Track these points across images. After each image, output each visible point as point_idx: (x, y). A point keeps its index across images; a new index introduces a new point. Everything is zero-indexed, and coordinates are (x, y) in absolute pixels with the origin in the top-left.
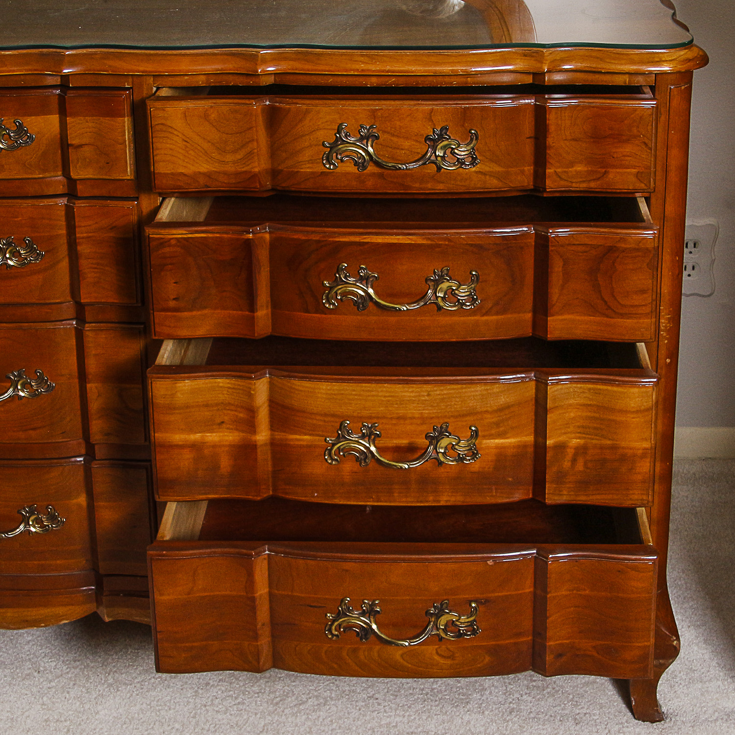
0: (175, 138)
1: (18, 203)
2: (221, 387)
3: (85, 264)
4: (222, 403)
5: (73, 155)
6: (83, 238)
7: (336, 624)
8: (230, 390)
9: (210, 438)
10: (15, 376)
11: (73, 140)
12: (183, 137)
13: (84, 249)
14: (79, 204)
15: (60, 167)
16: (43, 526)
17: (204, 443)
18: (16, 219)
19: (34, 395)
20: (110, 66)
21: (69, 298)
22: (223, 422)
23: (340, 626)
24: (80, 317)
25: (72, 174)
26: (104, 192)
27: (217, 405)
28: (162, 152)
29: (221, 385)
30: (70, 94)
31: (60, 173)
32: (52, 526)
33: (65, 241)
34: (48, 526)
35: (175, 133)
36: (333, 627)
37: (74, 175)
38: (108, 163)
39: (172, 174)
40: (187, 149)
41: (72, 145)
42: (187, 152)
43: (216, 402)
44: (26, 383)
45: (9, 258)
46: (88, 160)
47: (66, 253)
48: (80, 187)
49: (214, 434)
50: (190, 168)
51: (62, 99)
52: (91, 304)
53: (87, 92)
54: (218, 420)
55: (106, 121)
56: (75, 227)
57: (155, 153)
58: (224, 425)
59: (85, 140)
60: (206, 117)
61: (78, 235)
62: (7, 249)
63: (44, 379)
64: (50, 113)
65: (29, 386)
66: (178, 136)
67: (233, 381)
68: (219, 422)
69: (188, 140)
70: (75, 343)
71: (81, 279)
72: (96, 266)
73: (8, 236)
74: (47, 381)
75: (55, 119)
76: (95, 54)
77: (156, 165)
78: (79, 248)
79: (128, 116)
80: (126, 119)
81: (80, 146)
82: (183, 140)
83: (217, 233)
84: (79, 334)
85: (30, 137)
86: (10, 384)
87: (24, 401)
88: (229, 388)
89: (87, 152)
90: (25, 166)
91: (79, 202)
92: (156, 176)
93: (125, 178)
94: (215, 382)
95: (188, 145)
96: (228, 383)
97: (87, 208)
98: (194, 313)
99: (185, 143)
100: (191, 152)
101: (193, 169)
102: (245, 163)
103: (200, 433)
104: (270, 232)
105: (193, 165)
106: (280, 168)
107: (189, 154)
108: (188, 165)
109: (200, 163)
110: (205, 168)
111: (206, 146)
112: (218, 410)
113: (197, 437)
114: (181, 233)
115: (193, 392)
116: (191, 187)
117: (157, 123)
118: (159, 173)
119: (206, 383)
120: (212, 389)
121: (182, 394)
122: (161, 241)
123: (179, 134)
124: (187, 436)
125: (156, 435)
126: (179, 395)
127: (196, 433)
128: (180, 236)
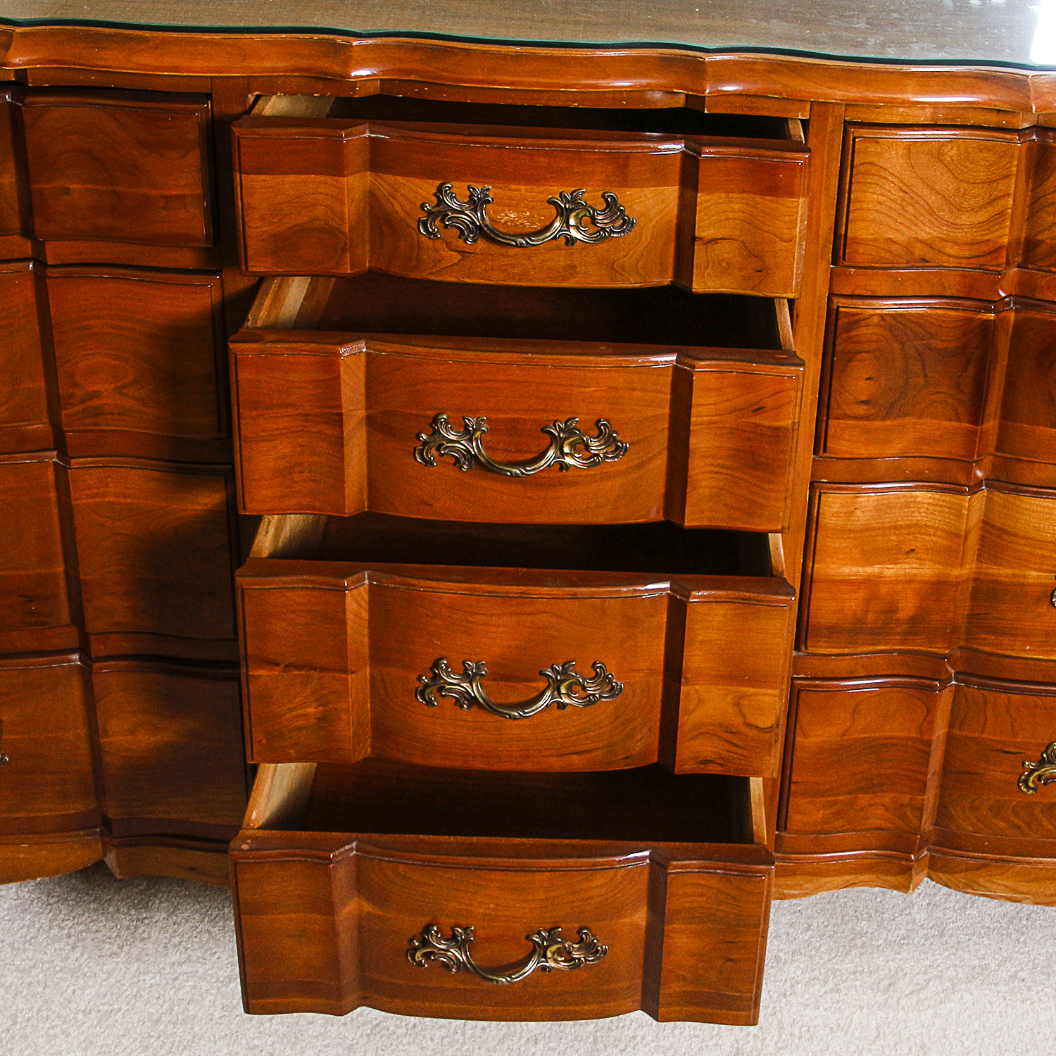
0: (889, 186)
2: (919, 503)
4: (917, 525)
8: (931, 508)
9: (892, 571)
11: (704, 231)
12: (901, 185)
22: (912, 551)
27: (909, 526)
28: (865, 206)
29: (919, 499)
35: (891, 178)
37: (696, 288)
39: (874, 240)
40: (904, 203)
41: (701, 238)
42: (903, 206)
43: (909, 522)
46: (724, 264)
49: (899, 566)
50: (903, 232)
57: (851, 207)
58: (912, 555)
59: (723, 233)
60: (938, 155)
64: (666, 183)
66: (893, 183)
67: (938, 495)
68: (907, 549)
69: (908, 191)
77: (850, 227)
81: (714, 241)
82: (901, 189)
85: (628, 223)
88: (929, 504)
92: (848, 242)
94: (911, 497)
95: (905, 196)
96: (930, 498)
98: (888, 423)
99: (902, 194)
100: (910, 209)
101: (908, 233)
102: (988, 229)
103: (879, 564)
104: (1017, 311)
105: (909, 228)
106: (1040, 237)
107: (906, 212)
108: (902, 228)
109: (920, 224)
110: (926, 231)
111: (933, 199)
112: (909, 534)
113: (876, 569)
114: (889, 306)
115: (879, 509)
116: (902, 261)
117: (862, 161)
118: (854, 238)
119: (898, 498)
120: (906, 506)
121: (863, 512)
122: (857, 318)
123: (895, 180)
124: (860, 569)
125: (816, 566)
126: (858, 512)
127: (873, 564)
128: (885, 312)
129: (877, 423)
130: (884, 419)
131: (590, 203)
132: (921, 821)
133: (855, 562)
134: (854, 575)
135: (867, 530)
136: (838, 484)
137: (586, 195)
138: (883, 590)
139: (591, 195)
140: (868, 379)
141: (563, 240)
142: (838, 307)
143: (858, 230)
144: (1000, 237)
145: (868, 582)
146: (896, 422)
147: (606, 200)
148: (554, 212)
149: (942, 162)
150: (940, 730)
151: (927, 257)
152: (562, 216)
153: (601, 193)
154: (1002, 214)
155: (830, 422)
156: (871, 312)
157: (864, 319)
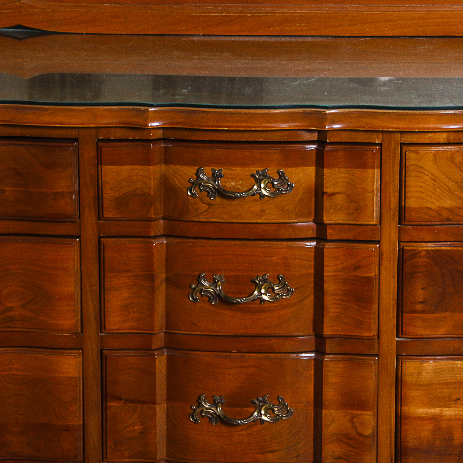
0: (426, 177)
1: (274, 244)
2: (459, 368)
3: (329, 301)
4: (459, 382)
5: (327, 202)
6: (329, 276)
9: (447, 413)
10: (260, 401)
11: (328, 189)
12: (432, 177)
13: (329, 286)
14: (328, 246)
15: (313, 214)
17: (442, 416)
18: (273, 259)
19: (276, 419)
20: (367, 123)
21: (311, 332)
22: (458, 399)
24: (320, 350)
25: (324, 219)
26: (350, 236)
27: (455, 383)
28: (413, 189)
29: (459, 366)
30: (328, 148)
31: (311, 219)
33: (312, 280)
35: (426, 173)
37: (326, 220)
38: (357, 210)
39: (420, 208)
40: (435, 187)
41: (326, 193)
42: (434, 189)
43: (454, 380)
44: (269, 409)
45: (264, 294)
46: (339, 207)
47: (312, 291)
48: (329, 231)
49: (451, 409)
50: (434, 204)
51: (320, 153)
52: (331, 337)
53: (342, 146)
54: (454, 397)
55: (358, 172)
56: (323, 266)
57: (406, 190)
58: (459, 402)
59: (338, 189)
60: (452, 159)
61: (325, 274)
62: (263, 285)
63: (285, 405)
64: (308, 165)
65: (271, 411)
66: (428, 175)
68: (455, 398)
69: (436, 180)
70: (313, 373)
71: (325, 314)
72: (339, 302)
73: (264, 273)
74: (287, 406)
75: (311, 171)
76: (352, 113)
77: (406, 201)
78: (326, 286)
79: (377, 168)
80: (376, 170)
81: (333, 194)
82: (432, 179)
84: (318, 364)
85: (290, 186)
86: (254, 409)
87: (265, 425)
89: (340, 200)
90: (283, 211)
91: (328, 244)
92: (406, 210)
93: (371, 223)
94: (454, 364)
95: (436, 183)
97: (334, 250)
98: (436, 315)
99: (433, 182)
100: (438, 190)
101: (438, 204)
103: (439, 407)
105: (438, 201)
107: (436, 191)
108: (434, 201)
109: (444, 199)
110: (449, 203)
111: (451, 184)
112: (455, 388)
113: (437, 411)
114: (431, 246)
115: (436, 371)
116: (436, 220)
117: (410, 164)
118: (409, 208)
119: (447, 365)
120: (452, 370)
121: (427, 373)
122: (414, 252)
123: (429, 174)
124: (428, 410)
125: (403, 408)
126: (424, 373)
127: (436, 407)
128: (429, 249)
129: (430, 316)
130: (434, 312)
131: (272, 175)
133: (425, 405)
134: (425, 414)
135: (430, 385)
136: (412, 356)
137: (269, 172)
138: (443, 425)
140: (422, 288)
141: (258, 197)
142: (403, 247)
143: (411, 202)
145: (434, 419)
146: (441, 315)
147: (279, 174)
148: (254, 181)
149: (453, 163)
151: (450, 218)
152: (257, 183)
155: (404, 315)
156: (421, 249)
157: (418, 253)
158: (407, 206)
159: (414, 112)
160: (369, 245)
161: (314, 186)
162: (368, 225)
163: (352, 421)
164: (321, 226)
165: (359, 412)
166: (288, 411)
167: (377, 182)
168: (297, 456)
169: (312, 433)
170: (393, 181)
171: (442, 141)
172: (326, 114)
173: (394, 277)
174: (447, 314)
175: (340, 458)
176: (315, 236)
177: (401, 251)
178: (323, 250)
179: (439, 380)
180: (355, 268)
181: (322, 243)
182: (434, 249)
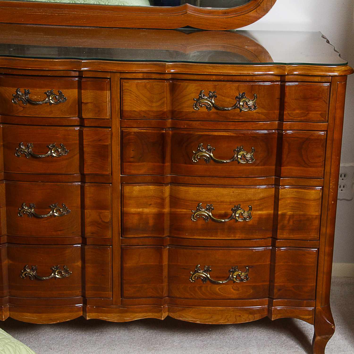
0: (133, 95)
3: (86, 156)
4: (151, 196)
5: (84, 107)
6: (86, 144)
7: (194, 275)
8: (154, 191)
9: (146, 211)
10: (53, 206)
11: (84, 101)
14: (85, 130)
15: (77, 113)
16: (62, 275)
17: (143, 213)
18: (57, 135)
19: (61, 215)
20: (102, 68)
21: (78, 172)
23: (195, 276)
24: (83, 181)
25: (83, 115)
26: (96, 125)
27: (149, 197)
28: (127, 101)
29: (151, 188)
30: (83, 80)
31: (77, 116)
32: (66, 275)
33: (78, 146)
34: (64, 275)
36: (193, 277)
37: (84, 116)
38: (99, 111)
39: (131, 111)
41: (83, 103)
42: (137, 101)
43: (149, 195)
44: (58, 210)
45: (53, 153)
46: (90, 110)
47: (78, 151)
48: (86, 122)
49: (147, 209)
50: (138, 109)
51: (79, 82)
52: (88, 175)
53: (91, 79)
54: (149, 203)
55: (99, 92)
56: (83, 139)
58: (151, 205)
59: (89, 101)
60: (145, 86)
61: (84, 143)
62: (53, 148)
63: (66, 208)
64: (74, 88)
65: (59, 211)
67: (156, 187)
69: (138, 97)
70: (80, 192)
71: (85, 163)
72: (91, 157)
73: (53, 143)
74: (67, 209)
75: (76, 91)
76: (95, 62)
77: (124, 107)
78: (85, 149)
79: (108, 90)
80: (108, 92)
81: (87, 103)
82: (136, 96)
83: (150, 130)
84: (82, 188)
85: (65, 99)
86: (51, 210)
87: (56, 218)
88: (154, 190)
89: (90, 106)
90: (62, 111)
91: (86, 128)
92: (123, 112)
93: (106, 118)
94: (149, 187)
95: (137, 98)
96: (154, 188)
97: (89, 131)
98: (140, 164)
99: (136, 98)
100: (139, 102)
101: (139, 109)
102: (161, 107)
103: (142, 208)
104: (172, 131)
105: (139, 107)
106: (175, 110)
107: (138, 103)
108: (137, 107)
109: (142, 106)
110: (144, 108)
111: (145, 99)
112: (149, 199)
113: (141, 210)
114: (136, 130)
115: (140, 191)
116: (138, 117)
117: (125, 88)
118: (125, 110)
119: (145, 188)
120: (147, 190)
121: (135, 192)
122: (128, 133)
123: (134, 94)
124: (136, 210)
125: (124, 209)
126: (134, 192)
127: (140, 208)
128: (135, 131)
129: (137, 164)
130: (138, 162)
131: (55, 93)
132: (163, 293)
133: (135, 207)
134: (135, 212)
135: (137, 197)
136: (128, 184)
137: (54, 91)
138: (144, 216)
139: (55, 91)
140: (132, 151)
141: (49, 104)
142: (123, 130)
143: (126, 108)
144: (164, 109)
145: (139, 214)
146: (142, 164)
147: (59, 93)
148: (46, 96)
149: (146, 88)
150: (165, 262)
151: (145, 116)
152: (48, 97)
153: (57, 91)
154: (163, 103)
155: (124, 163)
156: (131, 131)
157: (130, 133)
158: (124, 109)
159: (126, 62)
160: (106, 129)
161: (77, 99)
162: (105, 119)
163: (99, 216)
164: (82, 119)
165: (103, 211)
166: (68, 211)
167: (108, 98)
168: (73, 233)
169: (80, 221)
170: (117, 97)
171: (140, 77)
172: (82, 62)
173: (118, 145)
174: (144, 163)
175: (94, 233)
176: (79, 124)
177: (122, 132)
178: (83, 131)
179: (142, 195)
180: (100, 140)
181: (82, 128)
182: (138, 131)
